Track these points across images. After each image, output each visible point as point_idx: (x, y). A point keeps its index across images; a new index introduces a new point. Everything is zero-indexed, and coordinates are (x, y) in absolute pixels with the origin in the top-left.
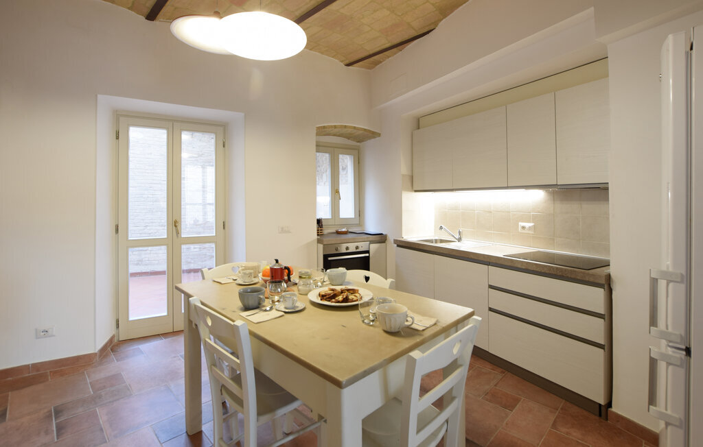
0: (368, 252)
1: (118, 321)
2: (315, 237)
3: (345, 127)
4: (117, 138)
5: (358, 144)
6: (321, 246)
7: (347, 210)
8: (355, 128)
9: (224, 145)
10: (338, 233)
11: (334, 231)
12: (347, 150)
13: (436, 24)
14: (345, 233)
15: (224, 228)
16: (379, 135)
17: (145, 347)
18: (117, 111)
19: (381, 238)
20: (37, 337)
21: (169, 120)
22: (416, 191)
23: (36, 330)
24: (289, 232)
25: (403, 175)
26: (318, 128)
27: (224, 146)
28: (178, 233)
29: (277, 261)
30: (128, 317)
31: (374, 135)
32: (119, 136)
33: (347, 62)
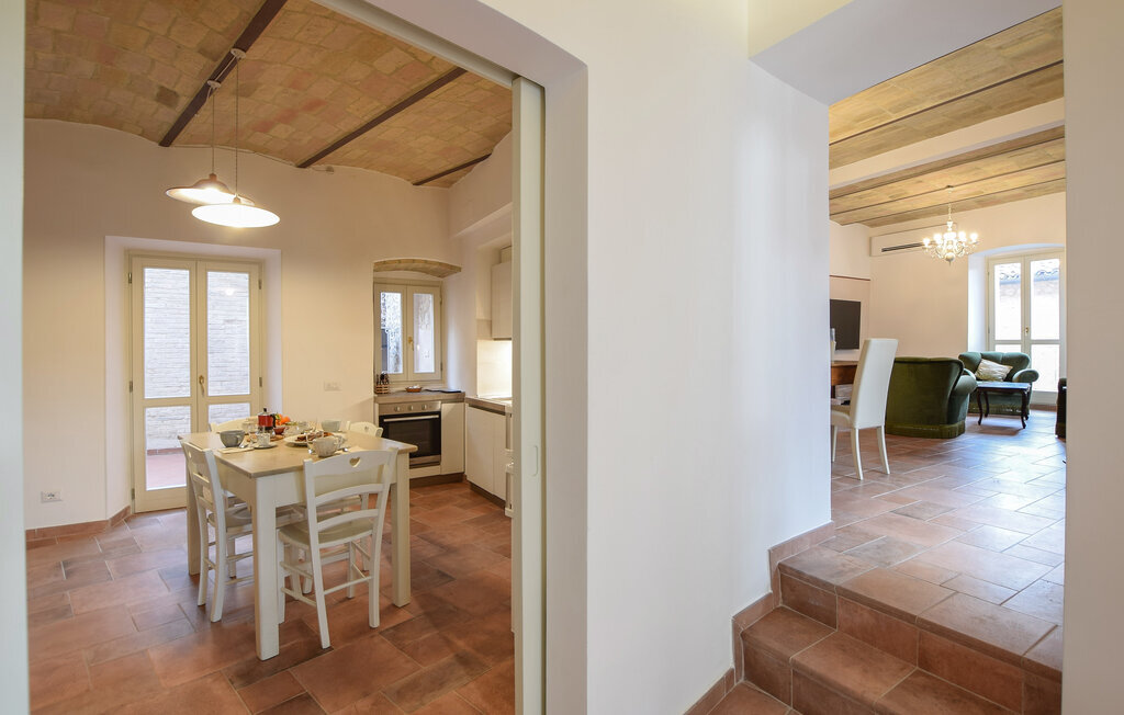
0: (439, 413)
1: (133, 491)
2: (371, 394)
3: (414, 261)
4: (130, 281)
5: (441, 279)
6: (377, 405)
7: (426, 363)
8: (426, 262)
9: (259, 285)
10: (409, 391)
11: (403, 389)
12: (425, 287)
13: (492, 148)
14: (419, 391)
15: (261, 385)
16: (460, 269)
17: (163, 518)
18: (129, 250)
19: (458, 397)
20: (43, 502)
21: (192, 259)
22: (495, 339)
23: (42, 493)
24: (336, 389)
25: (479, 321)
26: (377, 264)
27: (260, 288)
28: (203, 391)
29: (265, 410)
30: (145, 488)
31: (454, 269)
32: (132, 280)
33: (415, 181)
